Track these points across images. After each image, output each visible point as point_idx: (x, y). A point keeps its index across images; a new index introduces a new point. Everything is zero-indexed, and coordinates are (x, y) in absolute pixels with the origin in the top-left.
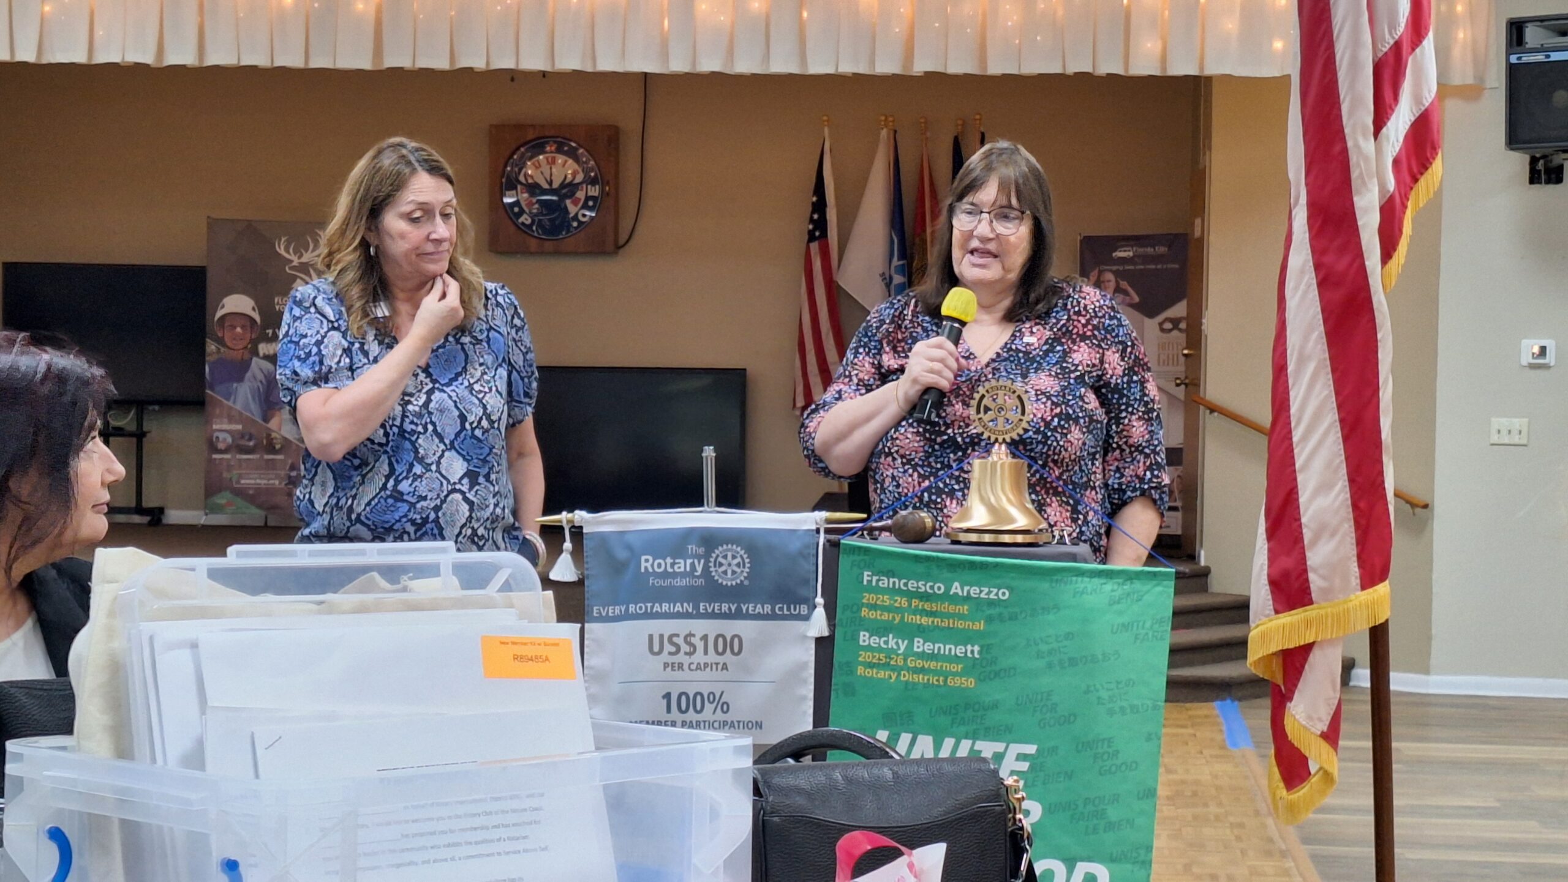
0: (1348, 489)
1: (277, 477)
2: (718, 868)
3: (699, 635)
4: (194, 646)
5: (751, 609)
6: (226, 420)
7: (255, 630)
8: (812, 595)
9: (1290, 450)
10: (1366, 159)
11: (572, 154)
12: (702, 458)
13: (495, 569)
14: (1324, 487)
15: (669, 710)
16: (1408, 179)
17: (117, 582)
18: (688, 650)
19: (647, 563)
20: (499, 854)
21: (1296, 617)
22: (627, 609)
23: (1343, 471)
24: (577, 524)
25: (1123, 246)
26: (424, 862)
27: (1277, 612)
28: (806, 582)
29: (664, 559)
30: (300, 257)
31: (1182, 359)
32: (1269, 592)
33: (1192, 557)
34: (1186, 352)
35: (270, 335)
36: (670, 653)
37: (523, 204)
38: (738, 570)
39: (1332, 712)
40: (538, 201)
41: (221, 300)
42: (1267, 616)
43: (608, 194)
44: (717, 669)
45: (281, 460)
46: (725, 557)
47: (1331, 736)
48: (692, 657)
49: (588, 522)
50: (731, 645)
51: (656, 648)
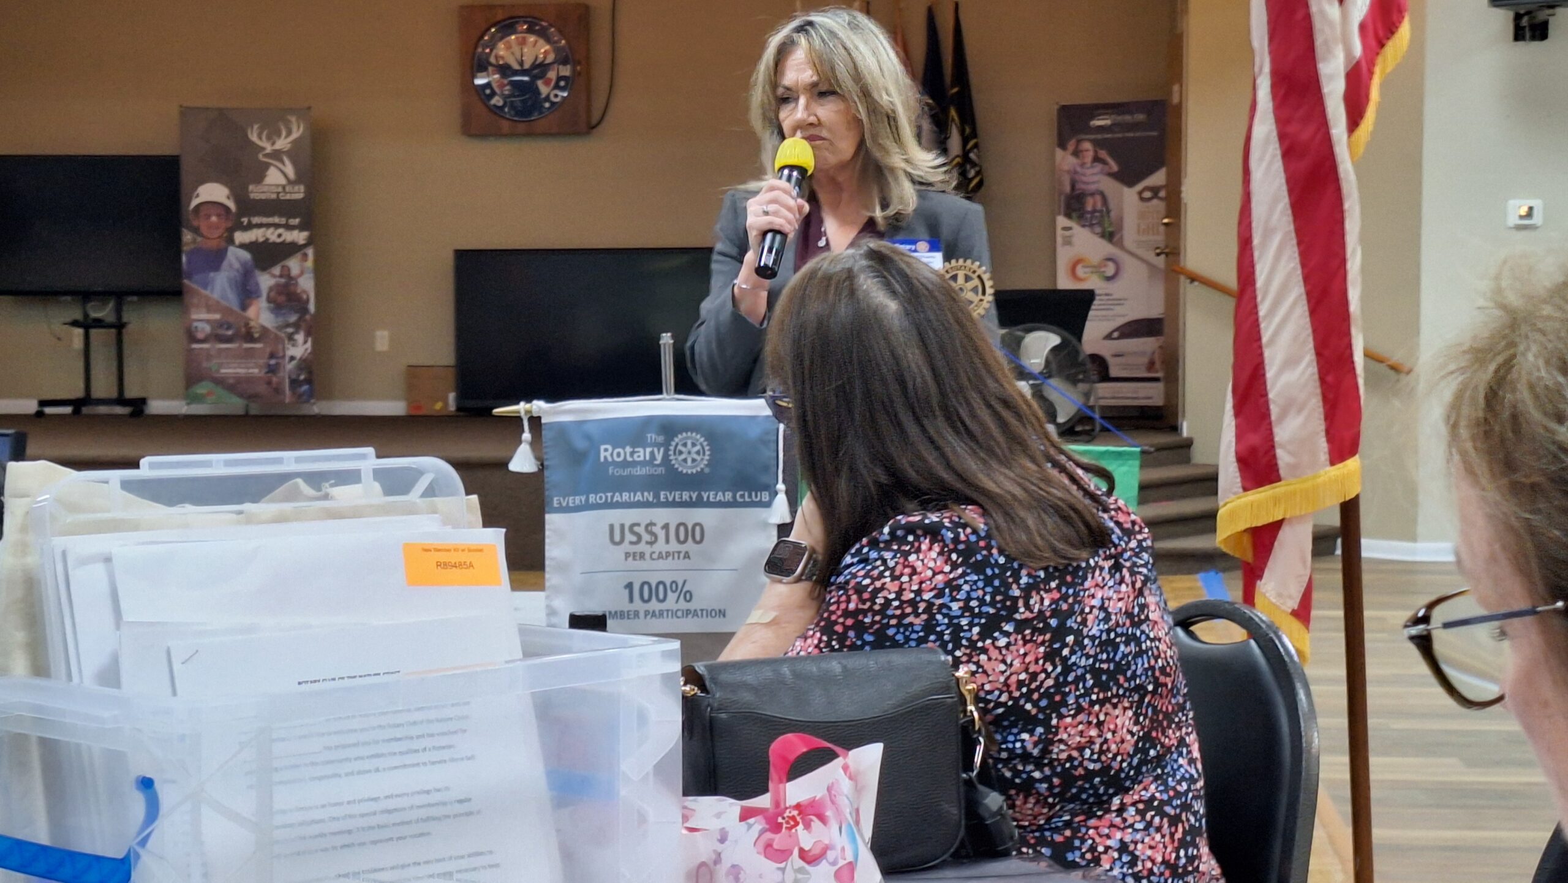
0: (1315, 364)
1: (257, 366)
2: (647, 774)
3: (660, 524)
4: (108, 560)
5: (711, 497)
6: (204, 310)
7: (171, 542)
8: (774, 481)
9: (1256, 324)
10: (1331, 24)
11: (543, 34)
12: (659, 346)
13: (419, 473)
14: (1290, 362)
15: (631, 600)
16: (1373, 43)
17: (28, 496)
18: (649, 540)
19: (606, 452)
20: (425, 764)
21: (1263, 494)
22: (587, 499)
23: (1310, 345)
24: (535, 415)
25: (1100, 115)
26: (347, 775)
27: (1245, 489)
28: (766, 468)
29: (624, 448)
30: (273, 144)
31: (1162, 228)
32: (1237, 470)
33: (1175, 429)
34: (1166, 221)
35: (245, 224)
36: (631, 543)
37: (495, 86)
38: (698, 458)
39: (1303, 590)
40: (512, 83)
41: (196, 188)
42: (1235, 493)
43: (579, 74)
44: (679, 558)
45: (260, 349)
46: (685, 445)
47: (1303, 613)
48: (654, 546)
49: (546, 412)
50: (694, 534)
51: (617, 538)
